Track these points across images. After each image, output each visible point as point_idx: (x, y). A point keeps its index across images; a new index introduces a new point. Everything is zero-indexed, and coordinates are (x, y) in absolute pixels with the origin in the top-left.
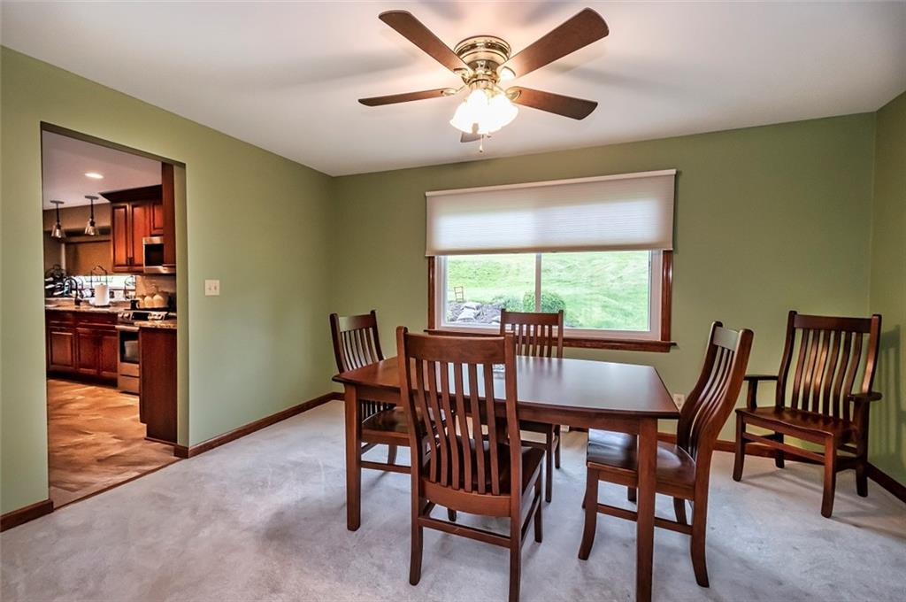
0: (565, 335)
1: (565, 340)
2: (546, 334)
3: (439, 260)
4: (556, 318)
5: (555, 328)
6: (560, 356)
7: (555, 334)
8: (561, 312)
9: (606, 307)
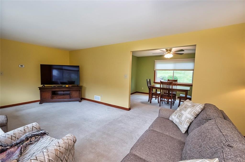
0: (178, 83)
1: (178, 84)
2: (175, 83)
3: (156, 71)
4: (176, 81)
5: (176, 82)
6: (177, 86)
7: (176, 83)
8: (177, 80)
9: (188, 79)
